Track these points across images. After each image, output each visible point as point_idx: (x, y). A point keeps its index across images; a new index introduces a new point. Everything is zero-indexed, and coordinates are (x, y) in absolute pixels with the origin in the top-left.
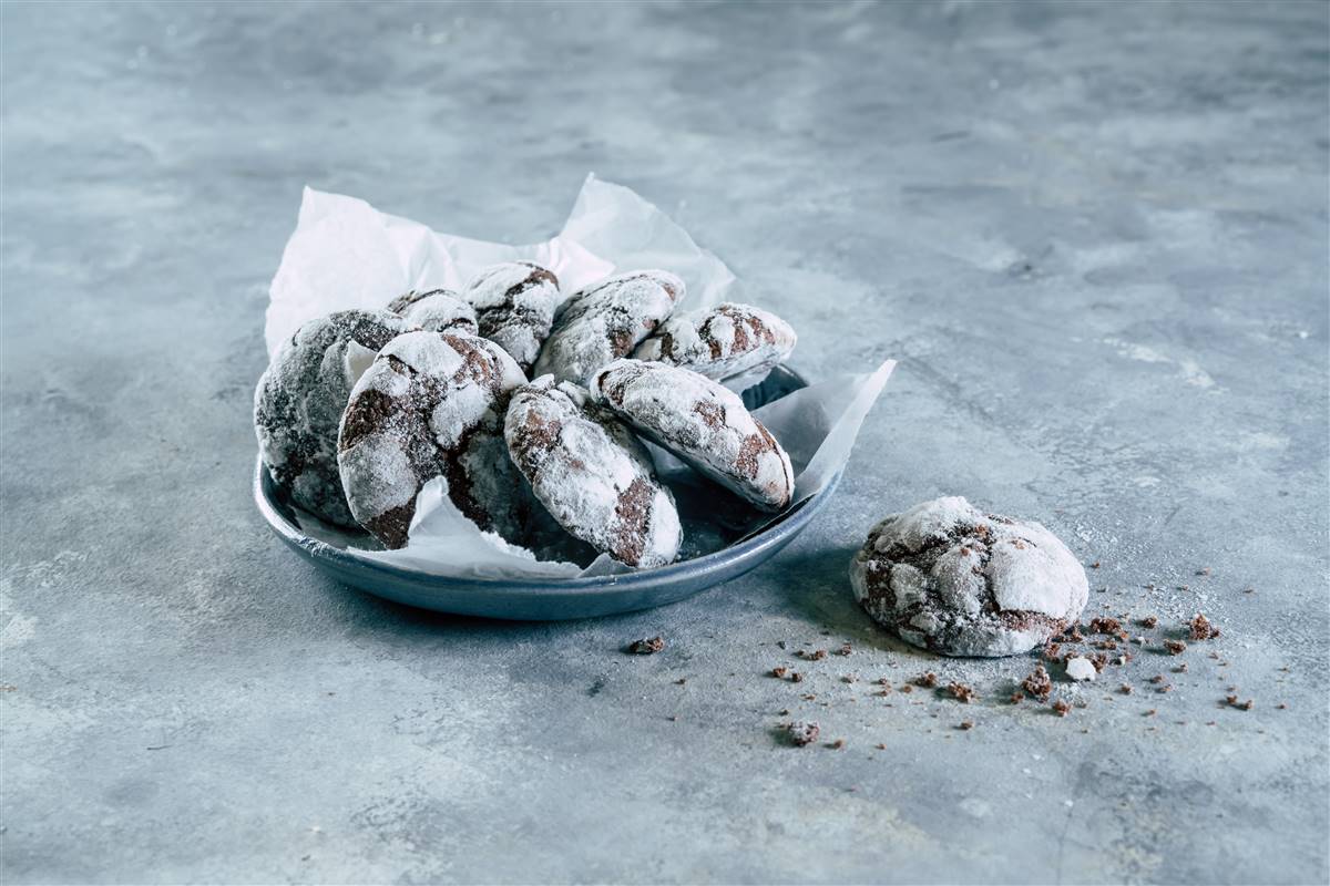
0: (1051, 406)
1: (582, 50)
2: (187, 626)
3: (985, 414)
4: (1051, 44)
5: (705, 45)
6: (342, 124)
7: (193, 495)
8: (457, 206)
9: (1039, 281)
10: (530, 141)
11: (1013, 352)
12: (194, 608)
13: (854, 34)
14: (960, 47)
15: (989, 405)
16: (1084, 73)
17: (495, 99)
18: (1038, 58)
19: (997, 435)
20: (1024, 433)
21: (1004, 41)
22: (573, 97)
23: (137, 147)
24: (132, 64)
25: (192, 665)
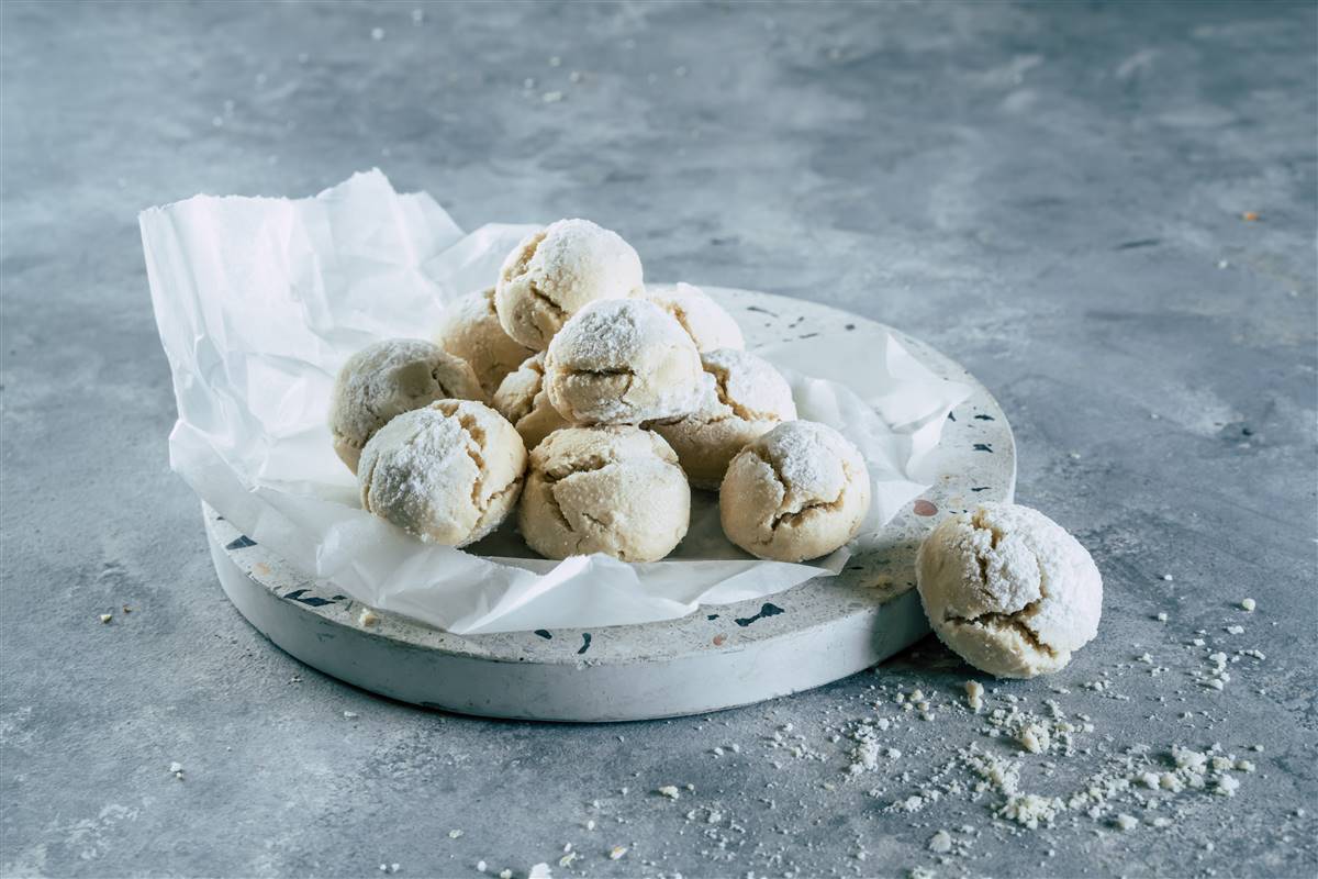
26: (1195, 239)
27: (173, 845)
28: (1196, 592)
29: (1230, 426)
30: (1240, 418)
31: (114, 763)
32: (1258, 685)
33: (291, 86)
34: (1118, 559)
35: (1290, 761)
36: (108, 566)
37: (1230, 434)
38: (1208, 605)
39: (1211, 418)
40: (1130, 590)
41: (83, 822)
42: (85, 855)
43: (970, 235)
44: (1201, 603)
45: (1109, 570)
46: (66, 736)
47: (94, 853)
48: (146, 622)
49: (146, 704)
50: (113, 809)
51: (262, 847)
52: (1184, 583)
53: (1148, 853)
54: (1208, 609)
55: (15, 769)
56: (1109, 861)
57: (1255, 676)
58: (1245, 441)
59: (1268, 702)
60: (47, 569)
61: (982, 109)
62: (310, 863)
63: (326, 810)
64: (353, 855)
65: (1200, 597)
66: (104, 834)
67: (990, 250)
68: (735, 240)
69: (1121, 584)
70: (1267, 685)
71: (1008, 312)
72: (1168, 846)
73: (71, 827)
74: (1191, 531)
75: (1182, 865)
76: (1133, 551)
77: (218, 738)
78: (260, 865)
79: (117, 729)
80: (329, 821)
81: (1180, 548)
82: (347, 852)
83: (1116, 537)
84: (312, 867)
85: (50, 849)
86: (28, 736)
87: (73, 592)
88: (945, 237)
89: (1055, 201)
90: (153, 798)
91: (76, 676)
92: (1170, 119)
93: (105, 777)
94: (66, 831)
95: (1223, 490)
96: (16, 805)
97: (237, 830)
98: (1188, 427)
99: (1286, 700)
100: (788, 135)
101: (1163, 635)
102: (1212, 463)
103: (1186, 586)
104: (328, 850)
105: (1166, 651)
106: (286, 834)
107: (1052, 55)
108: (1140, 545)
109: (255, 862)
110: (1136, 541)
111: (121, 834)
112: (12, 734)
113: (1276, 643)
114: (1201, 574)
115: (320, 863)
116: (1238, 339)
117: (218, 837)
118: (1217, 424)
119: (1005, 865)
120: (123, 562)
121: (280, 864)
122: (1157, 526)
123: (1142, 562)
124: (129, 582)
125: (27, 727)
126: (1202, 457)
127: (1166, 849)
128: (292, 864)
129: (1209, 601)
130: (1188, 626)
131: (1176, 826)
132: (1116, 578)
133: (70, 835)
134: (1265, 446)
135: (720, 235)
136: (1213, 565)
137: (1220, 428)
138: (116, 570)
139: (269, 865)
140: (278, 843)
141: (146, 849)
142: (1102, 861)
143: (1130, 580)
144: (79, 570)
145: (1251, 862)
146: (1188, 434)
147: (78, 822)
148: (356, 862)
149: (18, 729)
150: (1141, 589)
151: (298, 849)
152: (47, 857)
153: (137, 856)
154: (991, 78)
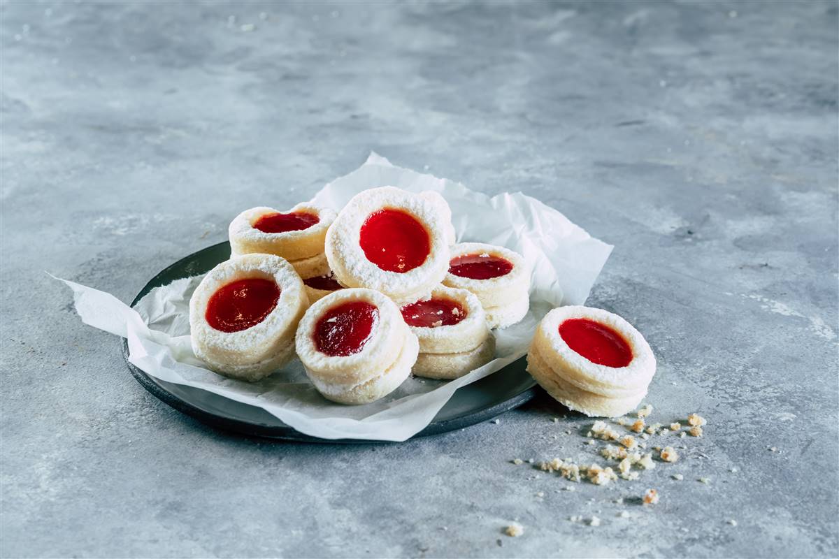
0: (710, 348)
1: (352, 41)
2: (32, 503)
3: (659, 352)
4: (705, 54)
5: (446, 41)
6: (172, 91)
7: (44, 390)
8: (256, 160)
9: (699, 244)
10: (312, 111)
11: (679, 302)
12: (39, 487)
13: (558, 38)
14: (636, 53)
15: (661, 345)
16: (730, 78)
17: (287, 77)
18: (695, 64)
19: (668, 370)
20: (689, 370)
21: (670, 50)
22: (347, 78)
23: (17, 102)
24: (18, 37)
25: (34, 537)
26: (667, 121)
29: (680, 229)
30: (687, 224)
32: (684, 373)
33: (68, 18)
34: (603, 303)
37: (681, 233)
39: (670, 224)
43: (522, 116)
44: (652, 328)
51: (40, 458)
52: (644, 316)
54: (657, 331)
57: (683, 368)
58: (688, 237)
59: (689, 383)
61: (534, 41)
62: (71, 467)
63: (83, 438)
64: (99, 463)
65: (652, 325)
67: (534, 125)
68: (367, 116)
70: (689, 373)
71: (544, 162)
74: (650, 288)
76: (613, 299)
77: (12, 397)
78: (38, 468)
80: (84, 445)
81: (642, 297)
82: (95, 461)
83: (602, 290)
84: (72, 470)
88: (506, 117)
89: (580, 97)
92: (658, 50)
95: (672, 265)
97: (24, 448)
98: (653, 229)
99: (701, 381)
100: (405, 54)
102: (667, 249)
104: (82, 460)
106: (56, 451)
107: (582, 10)
108: (617, 295)
109: (35, 467)
110: (614, 293)
113: (698, 350)
114: (654, 312)
115: (78, 467)
116: (690, 179)
117: (11, 452)
118: (672, 228)
121: (51, 468)
122: (629, 285)
123: (618, 305)
126: (661, 246)
128: (59, 468)
129: (658, 326)
134: (701, 240)
135: (357, 113)
136: (662, 307)
137: (673, 230)
139: (44, 468)
140: (50, 456)
145: (670, 469)
146: (653, 233)
148: (101, 467)
151: (64, 460)
154: (543, 23)
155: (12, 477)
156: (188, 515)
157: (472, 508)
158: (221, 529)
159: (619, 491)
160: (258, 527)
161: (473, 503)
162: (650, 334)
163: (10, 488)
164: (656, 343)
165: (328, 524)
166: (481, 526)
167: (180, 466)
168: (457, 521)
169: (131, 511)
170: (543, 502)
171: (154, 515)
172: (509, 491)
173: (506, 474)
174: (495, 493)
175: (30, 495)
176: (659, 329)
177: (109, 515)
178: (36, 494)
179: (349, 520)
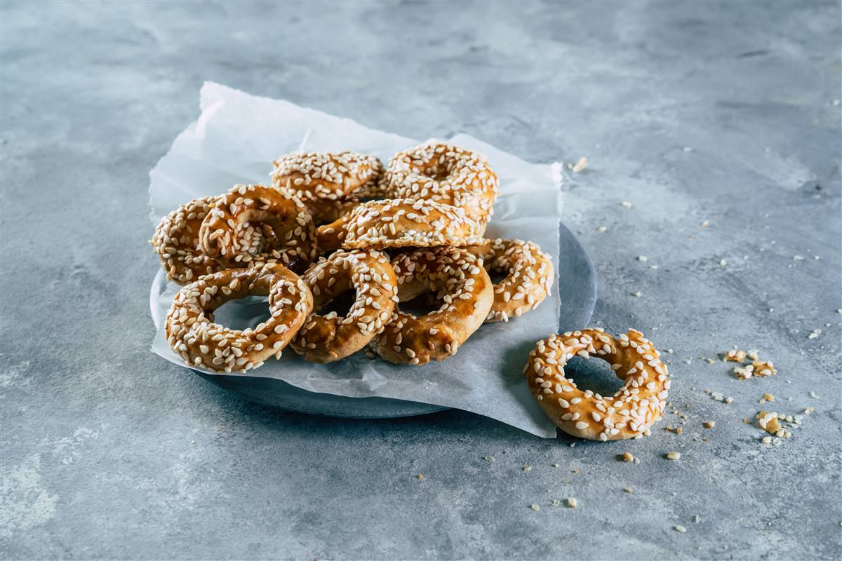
26: (791, 50)
27: (121, 455)
28: (781, 298)
29: (807, 184)
30: (815, 178)
31: (83, 400)
32: (818, 361)
34: (730, 275)
35: (837, 413)
36: (78, 267)
37: (808, 189)
38: (788, 307)
39: (796, 177)
40: (737, 296)
41: (64, 439)
42: (65, 461)
43: (642, 46)
44: (783, 305)
45: (724, 282)
46: (52, 382)
47: (71, 460)
48: (102, 306)
49: (103, 361)
50: (82, 431)
51: (177, 458)
52: (773, 291)
53: (742, 473)
54: (788, 310)
55: (19, 402)
56: (717, 478)
57: (816, 355)
58: (817, 194)
59: (824, 373)
60: (37, 269)
62: (208, 469)
63: (219, 435)
64: (235, 465)
65: (783, 301)
66: (78, 447)
67: (655, 57)
68: (486, 48)
69: (732, 292)
70: (824, 362)
71: (664, 102)
72: (756, 468)
73: (56, 442)
74: (778, 256)
75: (764, 482)
76: (741, 269)
77: (149, 385)
78: (176, 470)
79: (84, 377)
80: (220, 442)
81: (771, 267)
82: (231, 462)
84: (210, 472)
85: (42, 456)
86: (27, 381)
87: (55, 285)
88: (625, 47)
89: (699, 22)
90: (108, 424)
91: (58, 341)
93: (77, 410)
94: (53, 445)
95: (802, 228)
96: (20, 427)
97: (162, 447)
98: (781, 184)
99: (836, 372)
101: (758, 327)
102: (795, 208)
103: (775, 293)
104: (219, 461)
105: (759, 338)
106: (193, 450)
108: (745, 265)
109: (173, 468)
110: (742, 263)
111: (88, 448)
112: (18, 379)
113: (831, 333)
114: (784, 286)
115: (215, 470)
116: (816, 122)
118: (800, 182)
119: (650, 480)
120: (87, 265)
121: (189, 470)
122: (757, 252)
123: (746, 277)
124: (92, 279)
125: (27, 375)
126: (789, 204)
127: (754, 470)
128: (196, 470)
129: (789, 304)
130: (774, 321)
131: (761, 455)
132: (728, 288)
133: (55, 448)
134: (830, 197)
135: (478, 44)
136: (792, 279)
137: (800, 185)
138: (82, 270)
139: (182, 470)
140: (188, 456)
141: (104, 458)
142: (712, 478)
143: (737, 289)
144: (58, 269)
145: (809, 480)
146: (780, 188)
147: (60, 439)
148: (237, 470)
149: (21, 376)
150: (745, 295)
151: (201, 460)
152: (41, 462)
153: (98, 463)
155: (151, 480)
156: (323, 529)
157: (606, 525)
158: (356, 547)
159: (756, 507)
160: (393, 545)
161: (607, 519)
162: (781, 313)
163: (149, 494)
164: (788, 324)
165: (462, 542)
166: (616, 548)
167: (314, 469)
168: (591, 541)
169: (267, 523)
170: (679, 519)
171: (289, 529)
172: (644, 506)
173: (638, 483)
174: (629, 507)
175: (169, 502)
176: (790, 306)
177: (246, 528)
178: (175, 501)
179: (483, 538)
